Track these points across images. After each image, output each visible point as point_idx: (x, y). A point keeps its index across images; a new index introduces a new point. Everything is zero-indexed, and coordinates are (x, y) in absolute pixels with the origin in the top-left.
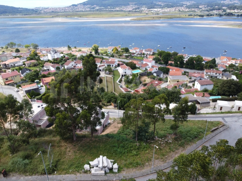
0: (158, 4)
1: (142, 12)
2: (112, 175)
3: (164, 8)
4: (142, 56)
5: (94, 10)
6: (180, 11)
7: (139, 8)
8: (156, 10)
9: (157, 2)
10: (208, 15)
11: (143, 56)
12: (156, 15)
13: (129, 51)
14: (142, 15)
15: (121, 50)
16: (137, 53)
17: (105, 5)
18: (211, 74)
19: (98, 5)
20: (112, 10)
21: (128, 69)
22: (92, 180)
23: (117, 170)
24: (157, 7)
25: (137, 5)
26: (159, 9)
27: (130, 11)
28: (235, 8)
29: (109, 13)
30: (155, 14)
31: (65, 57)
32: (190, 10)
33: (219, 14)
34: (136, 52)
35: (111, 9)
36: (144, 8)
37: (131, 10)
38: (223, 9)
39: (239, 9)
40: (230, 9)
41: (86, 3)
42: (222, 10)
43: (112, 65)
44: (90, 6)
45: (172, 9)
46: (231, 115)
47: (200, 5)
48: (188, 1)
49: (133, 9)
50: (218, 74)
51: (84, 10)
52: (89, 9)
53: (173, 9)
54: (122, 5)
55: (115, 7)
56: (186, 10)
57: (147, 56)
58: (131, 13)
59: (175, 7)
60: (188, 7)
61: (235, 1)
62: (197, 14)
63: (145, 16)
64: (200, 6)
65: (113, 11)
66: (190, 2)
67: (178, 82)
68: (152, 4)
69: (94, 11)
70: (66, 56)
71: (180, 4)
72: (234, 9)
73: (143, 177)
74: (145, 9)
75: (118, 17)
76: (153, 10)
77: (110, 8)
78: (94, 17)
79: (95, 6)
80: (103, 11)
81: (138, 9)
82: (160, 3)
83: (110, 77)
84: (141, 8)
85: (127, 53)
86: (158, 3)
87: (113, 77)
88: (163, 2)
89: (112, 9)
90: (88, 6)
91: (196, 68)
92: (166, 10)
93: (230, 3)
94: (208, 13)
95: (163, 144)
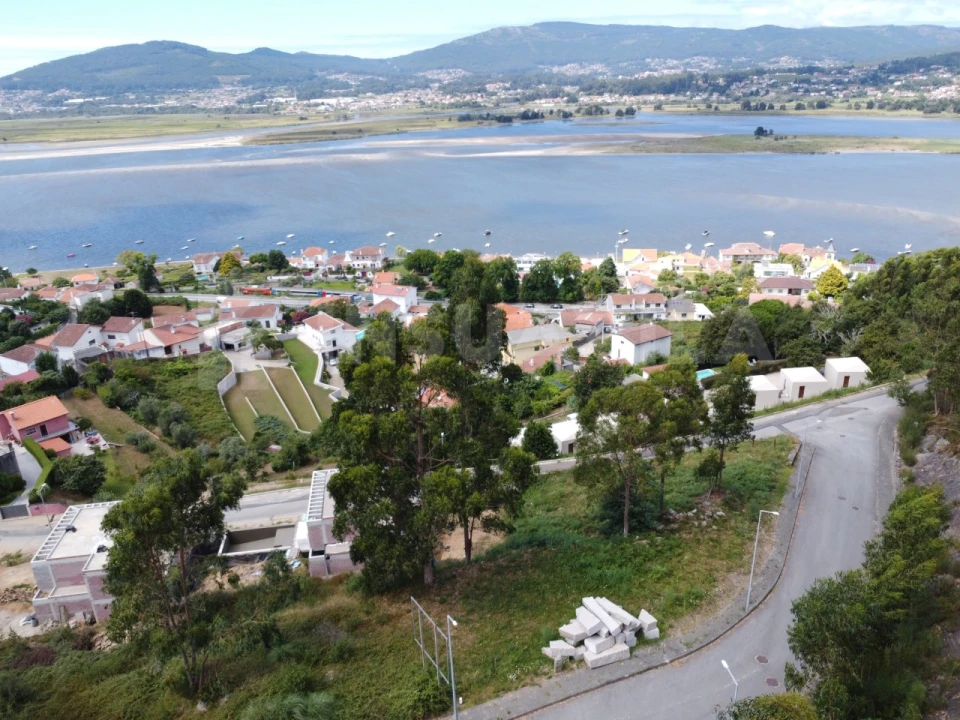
0: (336, 79)
1: (282, 112)
2: (649, 649)
3: (361, 95)
4: (345, 278)
5: (66, 111)
6: (423, 103)
7: (262, 98)
8: (333, 101)
9: (330, 75)
10: (525, 116)
11: (350, 277)
12: (338, 120)
13: (288, 263)
14: (281, 122)
15: (253, 263)
16: (320, 267)
17: (113, 87)
18: (633, 308)
19: (78, 89)
20: (148, 109)
21: (344, 328)
22: (602, 682)
23: (657, 630)
24: (334, 91)
25: (251, 87)
26: (343, 101)
27: (228, 110)
28: (602, 89)
29: (139, 122)
30: (332, 118)
31: (13, 316)
32: (458, 99)
33: (559, 111)
34: (317, 265)
35: (141, 105)
36: (281, 96)
37: (233, 107)
38: (568, 95)
39: (616, 93)
40: (590, 94)
41: (16, 79)
42: (563, 97)
43: (263, 324)
44: (39, 92)
45: (393, 99)
46: (794, 412)
47: (490, 83)
48: (441, 68)
49: (239, 102)
50: (653, 306)
51: (11, 111)
52: (35, 107)
53: (398, 98)
54: (188, 86)
55: (157, 93)
56: (443, 101)
57: (364, 274)
58: (233, 115)
59: (400, 89)
60: (447, 89)
61: (594, 67)
62: (488, 115)
63: (295, 125)
64: (487, 86)
65: (152, 110)
66: (449, 73)
67: (537, 349)
68: (310, 79)
69: (62, 114)
70: (17, 313)
71: (416, 78)
72: (601, 94)
73: (733, 630)
74: (288, 99)
75: (182, 134)
76: (323, 104)
77: (137, 98)
78: (74, 140)
79: (65, 92)
80: (105, 112)
81: (261, 100)
82: (340, 77)
83: (278, 369)
84: (272, 97)
85: (283, 270)
86: (333, 77)
87: (292, 368)
88: (353, 73)
89: (148, 103)
90: (31, 93)
91: (565, 296)
92: (371, 102)
93: (581, 72)
94: (523, 109)
95: (709, 526)
